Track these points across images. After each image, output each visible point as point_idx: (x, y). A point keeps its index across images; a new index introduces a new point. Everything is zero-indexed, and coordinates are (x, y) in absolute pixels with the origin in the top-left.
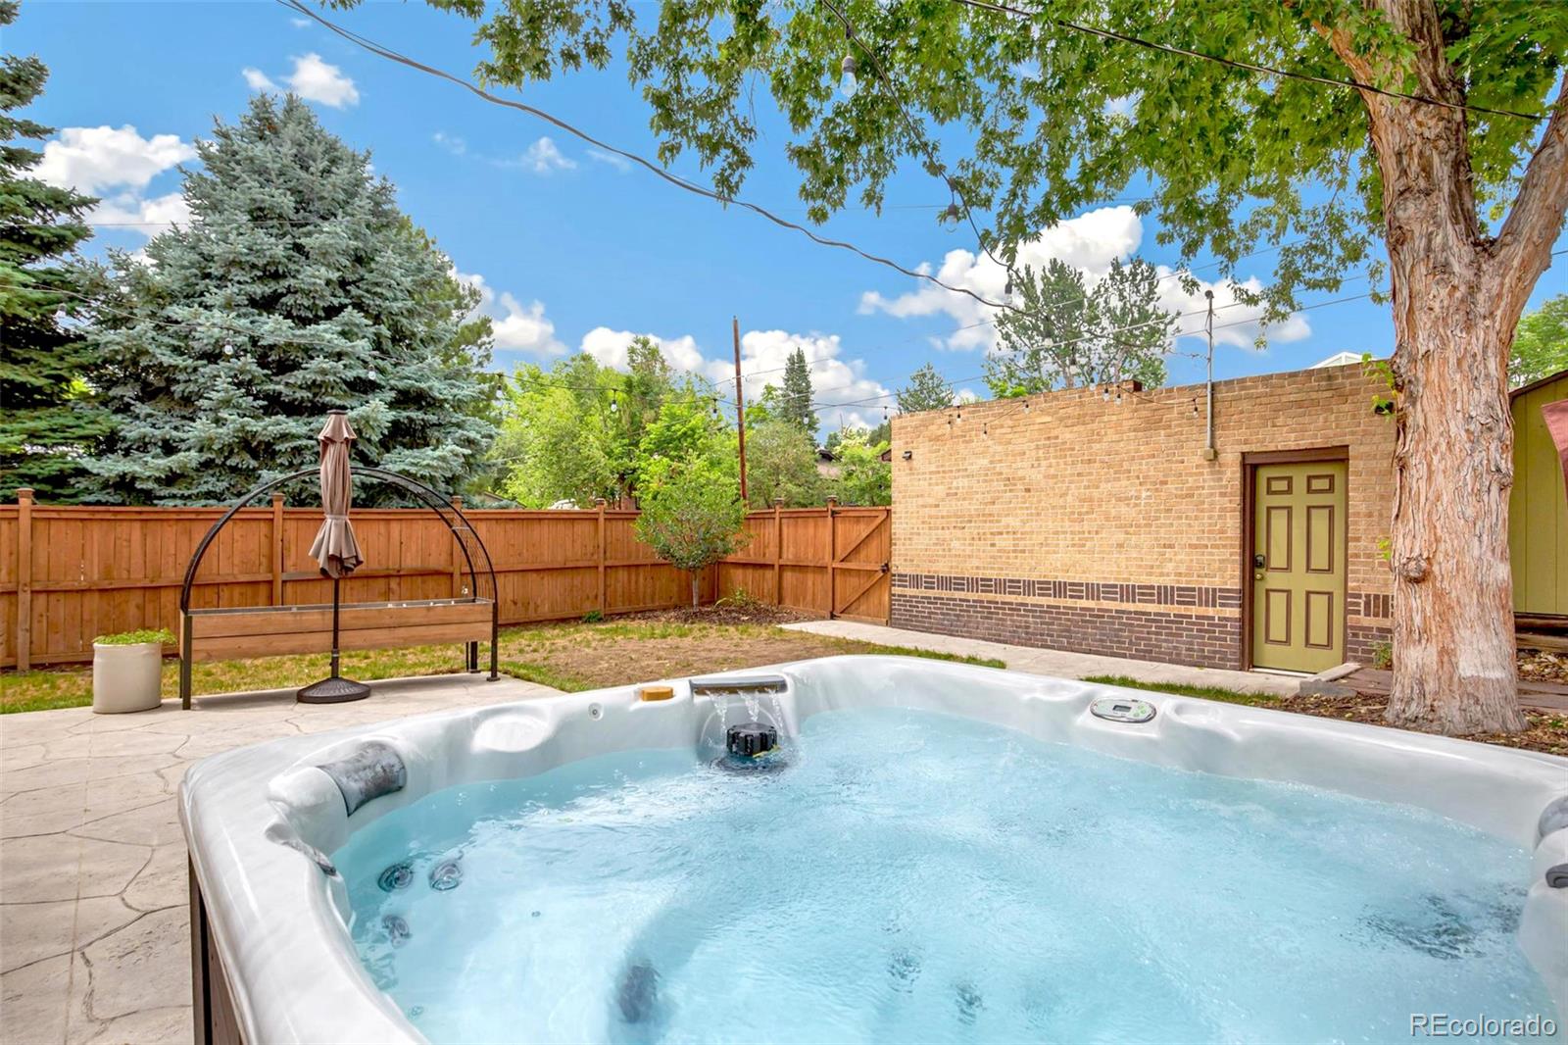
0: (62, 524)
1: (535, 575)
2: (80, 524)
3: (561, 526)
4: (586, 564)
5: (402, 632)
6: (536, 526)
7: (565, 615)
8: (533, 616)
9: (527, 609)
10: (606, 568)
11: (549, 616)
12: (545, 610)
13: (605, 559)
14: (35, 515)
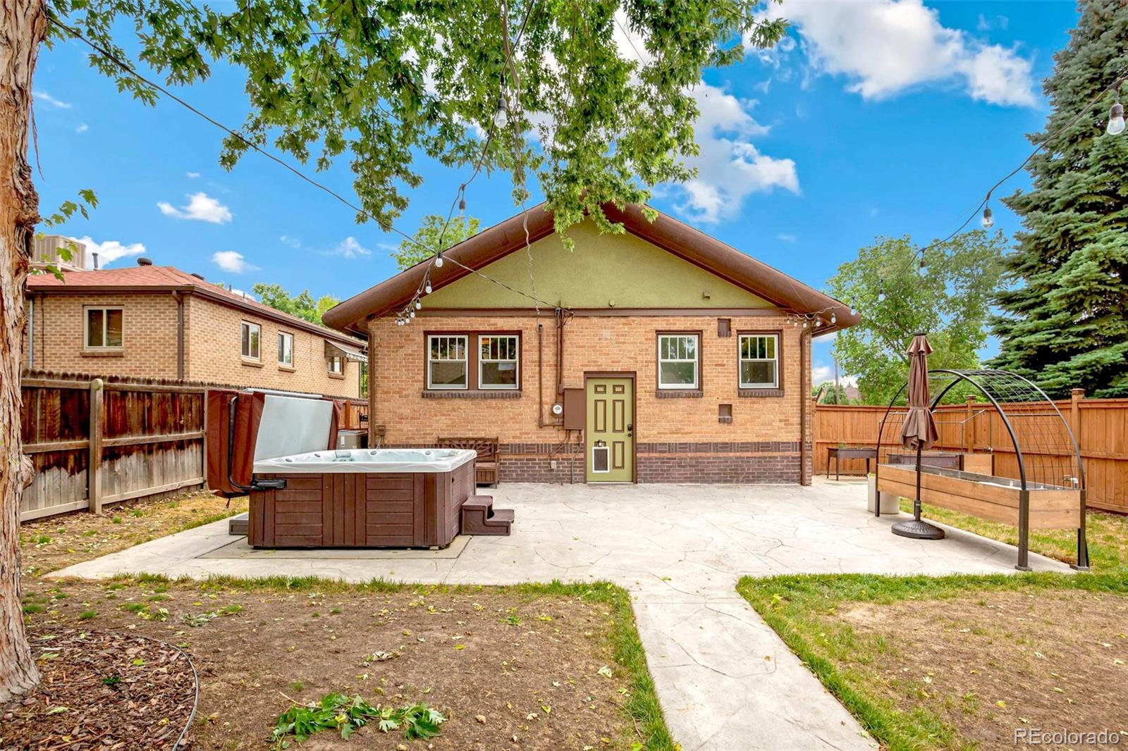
0: (1095, 411)
2: (1103, 411)
14: (1080, 406)
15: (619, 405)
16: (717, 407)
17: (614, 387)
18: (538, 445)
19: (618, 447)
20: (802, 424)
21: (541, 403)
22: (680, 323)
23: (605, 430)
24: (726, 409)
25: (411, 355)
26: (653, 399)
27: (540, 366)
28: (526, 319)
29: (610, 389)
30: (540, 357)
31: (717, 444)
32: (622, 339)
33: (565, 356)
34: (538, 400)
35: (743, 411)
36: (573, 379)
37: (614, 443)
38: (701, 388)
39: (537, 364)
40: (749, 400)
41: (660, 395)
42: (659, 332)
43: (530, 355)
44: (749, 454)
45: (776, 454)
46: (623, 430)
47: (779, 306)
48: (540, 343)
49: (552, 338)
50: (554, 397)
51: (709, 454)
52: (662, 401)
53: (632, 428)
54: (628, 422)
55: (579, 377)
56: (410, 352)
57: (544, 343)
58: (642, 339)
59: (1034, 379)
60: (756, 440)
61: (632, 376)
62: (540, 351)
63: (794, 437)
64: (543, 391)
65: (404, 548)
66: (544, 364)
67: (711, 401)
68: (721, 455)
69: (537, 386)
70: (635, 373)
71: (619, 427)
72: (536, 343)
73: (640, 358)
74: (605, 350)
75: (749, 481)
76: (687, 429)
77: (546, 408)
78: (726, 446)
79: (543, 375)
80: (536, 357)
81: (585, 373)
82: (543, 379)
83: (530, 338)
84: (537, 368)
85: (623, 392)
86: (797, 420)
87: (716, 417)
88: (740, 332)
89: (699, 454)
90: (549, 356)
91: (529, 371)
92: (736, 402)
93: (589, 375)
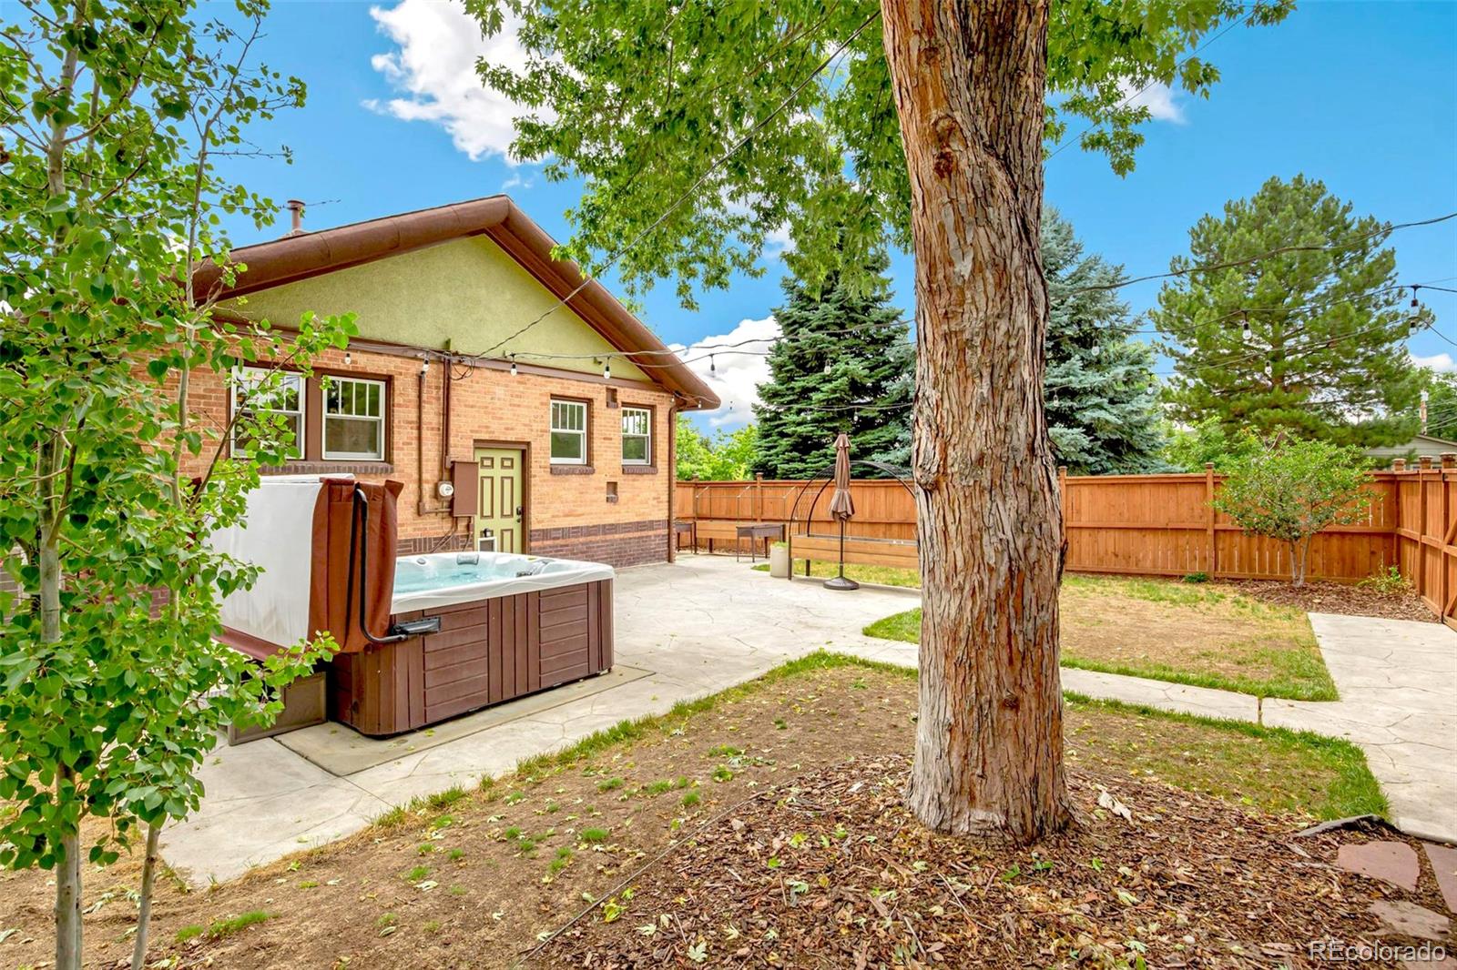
1: (1136, 534)
3: (1163, 491)
4: (1191, 526)
5: (876, 557)
6: (1137, 490)
7: (1169, 571)
8: (1133, 569)
9: (1128, 563)
10: (1216, 531)
11: (1151, 571)
12: (1147, 566)
13: (1215, 522)
15: (507, 482)
16: (605, 485)
17: (503, 459)
18: (415, 540)
19: (507, 535)
20: (670, 502)
21: (420, 481)
22: (574, 389)
23: (492, 516)
24: (613, 486)
25: (203, 397)
26: (548, 476)
27: (419, 428)
28: (399, 360)
29: (497, 463)
30: (420, 417)
31: (604, 526)
32: (516, 401)
33: (452, 418)
34: (416, 476)
35: (626, 487)
36: (461, 450)
37: (502, 531)
38: (589, 463)
39: (415, 425)
40: (631, 477)
41: (554, 471)
42: (553, 396)
43: (404, 413)
44: (630, 535)
45: (651, 533)
46: (512, 515)
47: (654, 380)
48: (420, 397)
49: (435, 391)
50: (436, 473)
51: (598, 538)
52: (556, 478)
53: (523, 512)
54: (517, 503)
55: (467, 447)
56: (202, 392)
57: (425, 397)
58: (537, 403)
59: (803, 461)
60: (637, 519)
61: (524, 447)
62: (420, 407)
63: (663, 515)
64: (424, 463)
65: (576, 681)
66: (424, 427)
67: (599, 480)
68: (609, 537)
69: (415, 456)
70: (528, 444)
71: (507, 511)
72: (413, 395)
73: (535, 426)
74: (499, 414)
75: (630, 564)
76: (580, 510)
77: (427, 488)
78: (613, 528)
79: (424, 441)
80: (413, 416)
81: (475, 441)
82: (424, 448)
83: (405, 389)
84: (415, 432)
85: (512, 467)
86: (665, 498)
87: (604, 496)
88: (624, 404)
89: (589, 538)
90: (432, 415)
91: (403, 435)
92: (620, 479)
93: (480, 444)
